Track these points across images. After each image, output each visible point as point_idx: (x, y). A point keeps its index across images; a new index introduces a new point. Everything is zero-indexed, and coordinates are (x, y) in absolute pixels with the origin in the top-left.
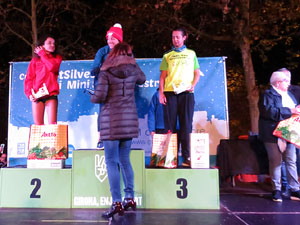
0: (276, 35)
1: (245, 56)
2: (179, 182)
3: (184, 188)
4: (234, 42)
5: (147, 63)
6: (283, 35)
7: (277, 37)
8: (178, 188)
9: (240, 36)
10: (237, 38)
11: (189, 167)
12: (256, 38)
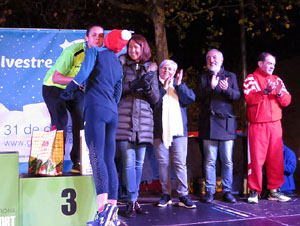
0: (196, 6)
1: (159, 31)
2: (64, 194)
3: (72, 201)
4: (146, 12)
5: (29, 35)
6: (204, 8)
7: (197, 10)
8: (64, 201)
9: (154, 7)
10: (149, 7)
11: (80, 174)
12: (172, 10)
